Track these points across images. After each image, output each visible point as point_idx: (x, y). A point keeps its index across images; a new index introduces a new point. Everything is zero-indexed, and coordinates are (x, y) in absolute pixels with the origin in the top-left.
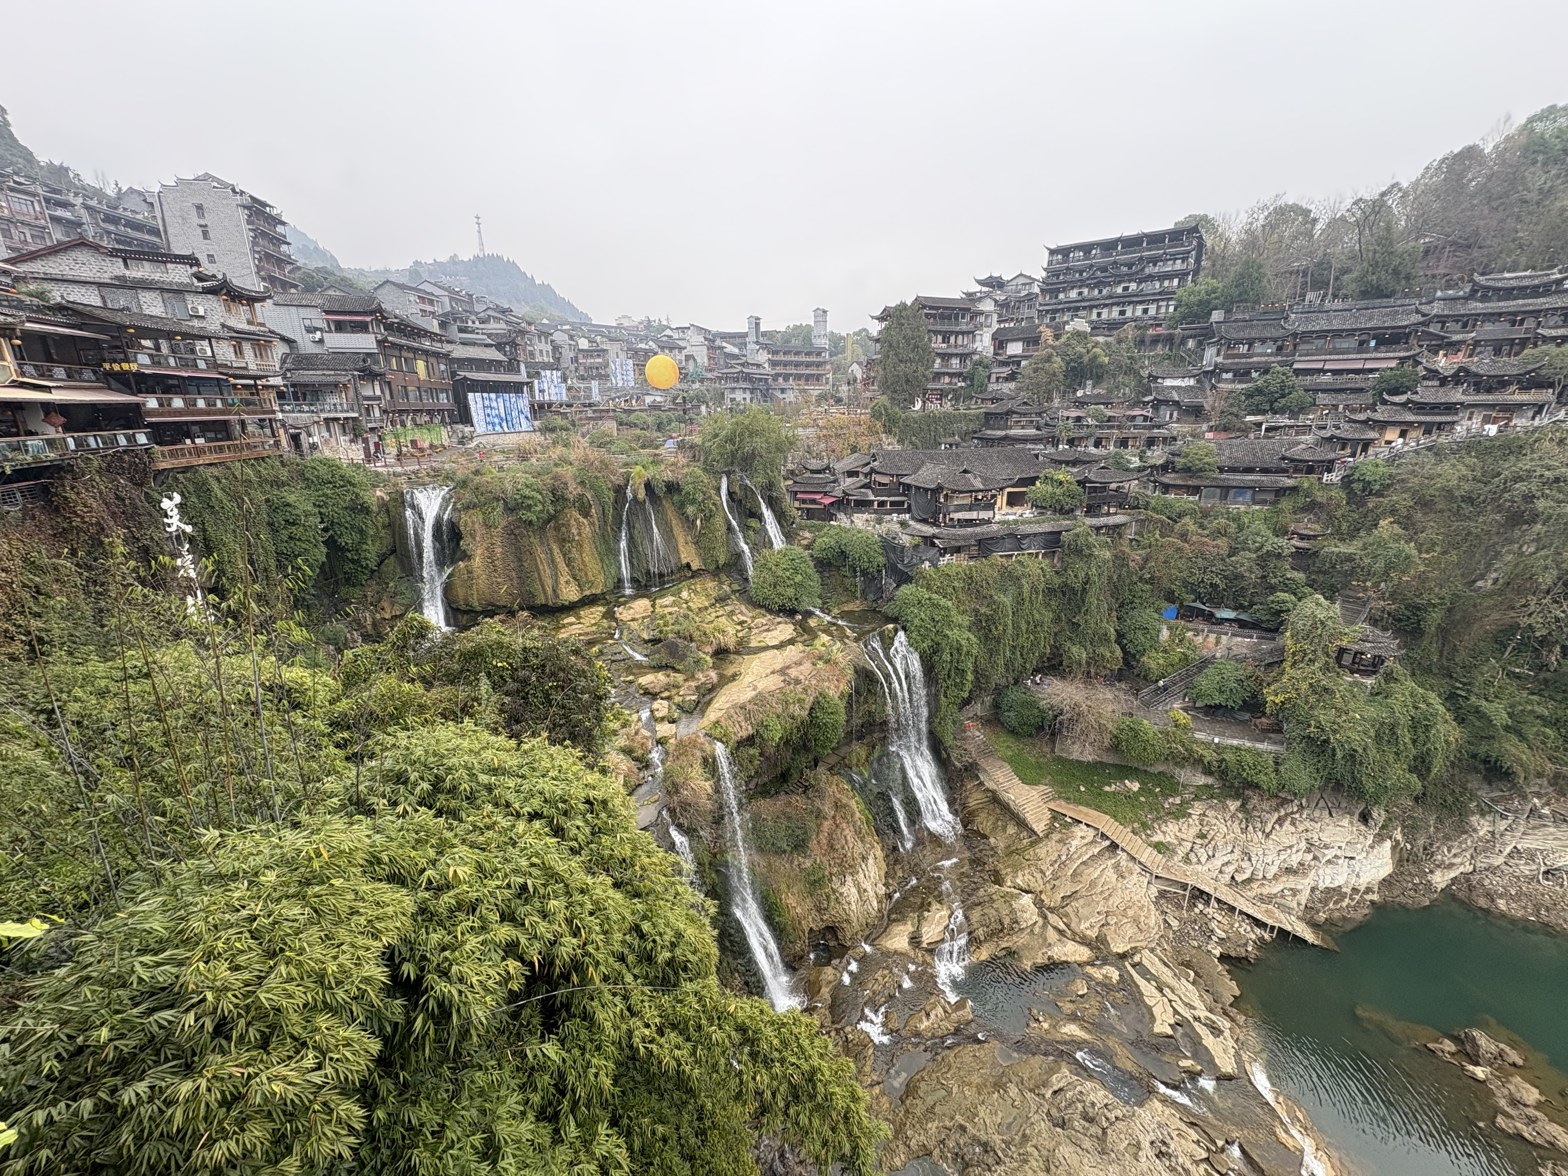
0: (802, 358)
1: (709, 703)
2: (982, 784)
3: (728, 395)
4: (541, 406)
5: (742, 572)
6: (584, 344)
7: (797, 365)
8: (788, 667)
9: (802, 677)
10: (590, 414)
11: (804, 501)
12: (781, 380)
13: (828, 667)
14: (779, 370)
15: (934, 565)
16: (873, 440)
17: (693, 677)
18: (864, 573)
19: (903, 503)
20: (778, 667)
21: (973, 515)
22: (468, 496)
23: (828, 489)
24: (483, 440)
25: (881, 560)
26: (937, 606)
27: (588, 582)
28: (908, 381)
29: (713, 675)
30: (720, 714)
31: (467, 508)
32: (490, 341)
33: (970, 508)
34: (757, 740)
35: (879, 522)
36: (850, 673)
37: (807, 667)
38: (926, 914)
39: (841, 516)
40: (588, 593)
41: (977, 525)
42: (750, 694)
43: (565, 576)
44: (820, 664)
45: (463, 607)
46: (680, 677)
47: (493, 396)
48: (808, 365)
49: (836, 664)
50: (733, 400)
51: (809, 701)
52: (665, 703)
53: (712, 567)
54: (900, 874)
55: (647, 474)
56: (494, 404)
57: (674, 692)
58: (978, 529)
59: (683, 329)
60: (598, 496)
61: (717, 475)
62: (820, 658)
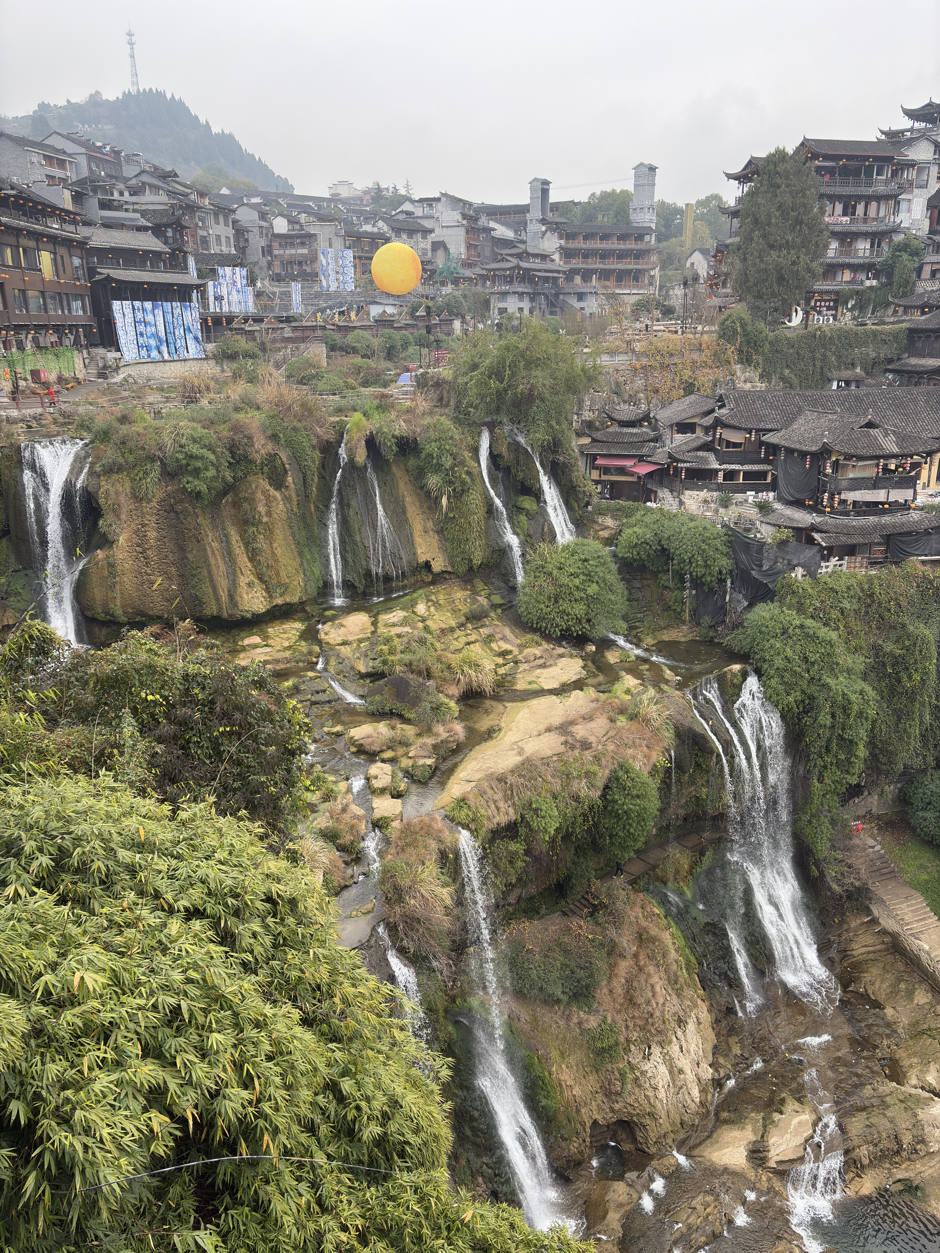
0: (613, 245)
1: (451, 771)
2: (874, 921)
3: (496, 304)
4: (217, 320)
5: (507, 576)
6: (281, 226)
7: (605, 255)
8: (572, 723)
9: (592, 739)
10: (288, 333)
11: (606, 470)
12: (578, 279)
13: (634, 725)
14: (577, 263)
15: (811, 573)
16: (720, 374)
17: (428, 730)
18: (697, 583)
19: (763, 475)
20: (556, 721)
21: (880, 495)
22: (110, 454)
23: (645, 451)
24: (133, 371)
25: (725, 563)
26: (813, 638)
27: (280, 585)
28: (781, 279)
29: (459, 728)
30: (468, 787)
31: (110, 470)
32: (143, 222)
33: (875, 484)
34: (522, 830)
35: (725, 503)
36: (668, 735)
37: (600, 724)
38: (776, 1116)
39: (664, 494)
40: (279, 601)
41: (884, 512)
42: (511, 760)
43: (246, 577)
44: (622, 721)
45: (101, 616)
46: (410, 731)
47: (148, 305)
48: (622, 255)
49: (647, 721)
50: (503, 311)
51: (602, 775)
52: (387, 767)
53: (462, 569)
54: (737, 1050)
55: (371, 425)
56: (150, 318)
57: (401, 751)
58: (886, 519)
59: (430, 202)
60: (297, 458)
61: (474, 428)
62: (622, 711)
